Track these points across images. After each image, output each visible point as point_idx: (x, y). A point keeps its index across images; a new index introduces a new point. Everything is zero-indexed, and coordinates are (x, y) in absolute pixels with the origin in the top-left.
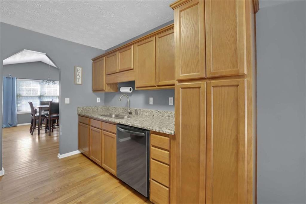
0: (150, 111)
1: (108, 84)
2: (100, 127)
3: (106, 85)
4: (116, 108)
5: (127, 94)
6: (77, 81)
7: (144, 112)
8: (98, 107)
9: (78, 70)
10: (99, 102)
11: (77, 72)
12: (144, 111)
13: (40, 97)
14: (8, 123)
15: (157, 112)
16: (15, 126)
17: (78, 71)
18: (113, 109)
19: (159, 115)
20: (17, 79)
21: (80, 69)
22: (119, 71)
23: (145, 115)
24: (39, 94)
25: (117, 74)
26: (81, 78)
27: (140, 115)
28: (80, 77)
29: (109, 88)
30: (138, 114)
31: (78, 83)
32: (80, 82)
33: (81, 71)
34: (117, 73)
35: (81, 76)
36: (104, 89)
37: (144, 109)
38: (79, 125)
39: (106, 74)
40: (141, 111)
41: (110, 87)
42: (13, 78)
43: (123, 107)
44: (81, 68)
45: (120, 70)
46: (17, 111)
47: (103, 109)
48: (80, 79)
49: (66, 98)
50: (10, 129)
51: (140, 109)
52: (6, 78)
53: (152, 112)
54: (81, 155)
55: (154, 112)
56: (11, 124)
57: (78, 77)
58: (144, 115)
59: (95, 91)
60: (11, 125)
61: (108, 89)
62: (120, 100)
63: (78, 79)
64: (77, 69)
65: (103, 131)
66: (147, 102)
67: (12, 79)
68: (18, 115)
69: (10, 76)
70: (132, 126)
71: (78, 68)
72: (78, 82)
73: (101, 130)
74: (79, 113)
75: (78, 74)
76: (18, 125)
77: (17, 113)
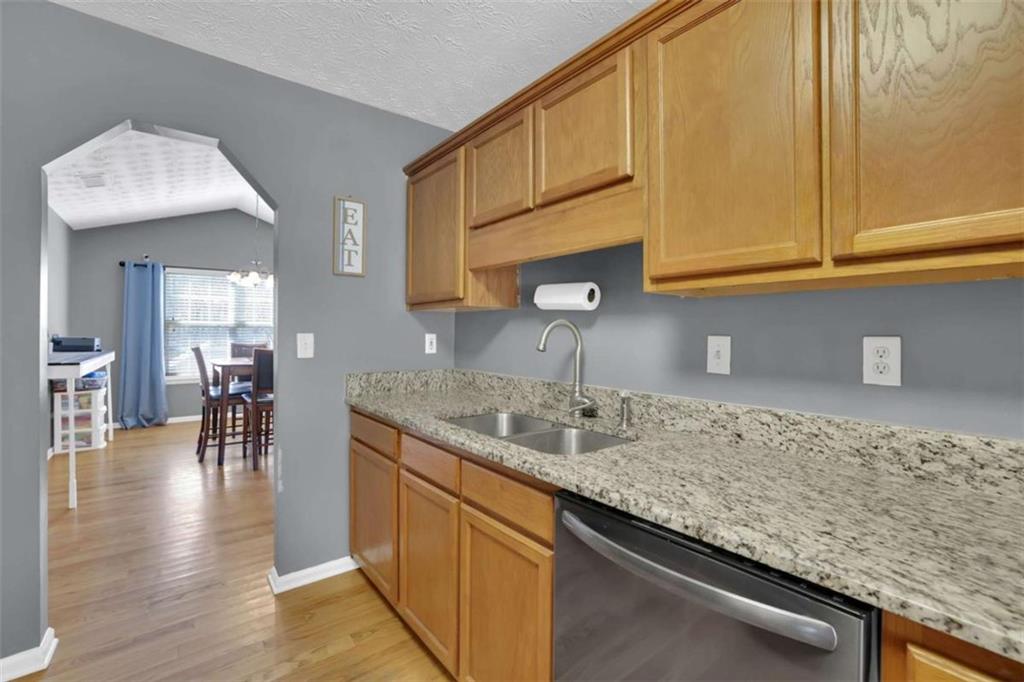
0: (717, 411)
1: (476, 272)
3: (470, 274)
4: (510, 380)
5: (575, 317)
6: (346, 262)
7: (673, 414)
8: (428, 373)
9: (350, 212)
10: (434, 351)
11: (345, 221)
12: (673, 407)
13: (234, 331)
14: (140, 413)
15: (767, 418)
16: (160, 425)
17: (349, 219)
18: (495, 384)
19: (779, 439)
20: (167, 269)
21: (356, 211)
22: (539, 201)
23: (680, 427)
24: (230, 321)
25: (530, 215)
26: (359, 249)
27: (649, 425)
28: (355, 244)
29: (482, 288)
30: (635, 420)
31: (347, 269)
32: (357, 267)
33: (359, 216)
34: (529, 210)
35: (359, 241)
36: (461, 297)
37: (672, 399)
38: (353, 452)
39: (472, 224)
40: (650, 405)
41: (488, 287)
42: (153, 266)
43: (547, 381)
44: (359, 207)
45: (545, 192)
46: (167, 374)
47: (450, 383)
48: (356, 252)
49: (299, 336)
50: (144, 433)
51: (649, 397)
52: (135, 265)
53: (728, 414)
54: (362, 581)
55: (744, 419)
56: (151, 416)
57: (349, 242)
58: (669, 428)
59: (415, 304)
60: (149, 420)
61: (476, 295)
62: (541, 347)
63: (350, 252)
64: (345, 210)
65: (465, 507)
67: (150, 267)
68: (168, 387)
69: (148, 260)
71: (348, 204)
72: (349, 264)
73: (454, 499)
74: (354, 401)
75: (350, 232)
76: (171, 420)
77: (166, 380)
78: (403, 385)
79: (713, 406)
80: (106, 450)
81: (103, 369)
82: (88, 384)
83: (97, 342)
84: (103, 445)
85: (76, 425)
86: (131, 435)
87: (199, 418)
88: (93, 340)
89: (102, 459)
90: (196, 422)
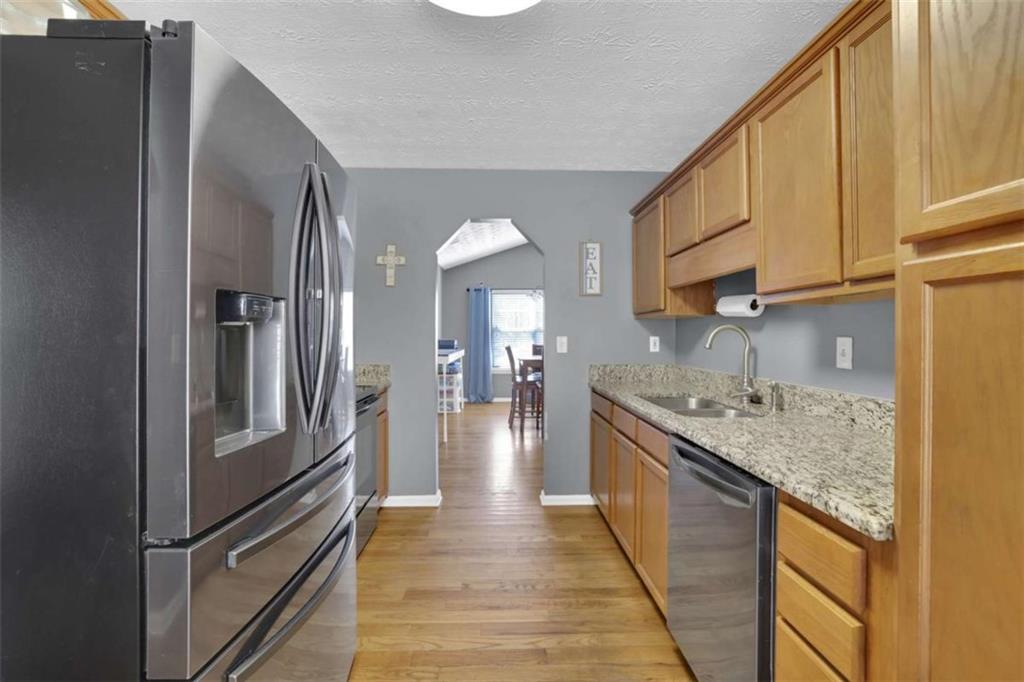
0: (839, 399)
1: (675, 290)
2: (633, 437)
3: (668, 291)
4: (708, 374)
5: (739, 322)
6: (588, 286)
7: (810, 401)
8: (652, 367)
9: (591, 251)
10: (657, 350)
11: (587, 258)
12: (810, 396)
14: (478, 393)
15: (871, 406)
16: (489, 402)
17: (590, 256)
18: (699, 377)
19: (879, 423)
20: (493, 291)
21: (594, 249)
22: (702, 237)
23: (815, 413)
25: (697, 247)
26: (598, 276)
27: (795, 410)
28: (595, 272)
29: (679, 301)
30: (786, 407)
31: (590, 291)
32: (596, 289)
33: (597, 253)
34: (696, 244)
35: (598, 270)
36: (662, 308)
37: (810, 389)
38: (592, 420)
39: (667, 254)
40: (795, 394)
41: (685, 300)
42: (485, 290)
43: (730, 374)
44: (597, 246)
46: (493, 366)
47: (669, 376)
48: (595, 278)
49: (558, 338)
50: (480, 407)
51: (795, 387)
52: (475, 290)
53: (846, 402)
54: (596, 512)
55: (856, 406)
56: (484, 396)
57: (591, 272)
58: (808, 413)
59: (639, 314)
60: (483, 399)
61: (675, 307)
62: (707, 346)
63: (591, 279)
64: (587, 249)
65: (639, 451)
66: (825, 359)
67: (483, 291)
68: (494, 375)
69: (482, 286)
70: (712, 450)
71: (589, 245)
72: (591, 287)
73: (635, 447)
74: (593, 384)
75: (591, 265)
76: (496, 400)
77: (493, 370)
78: (632, 375)
79: (836, 396)
80: (461, 413)
81: (458, 360)
82: (452, 369)
83: (456, 343)
84: (459, 411)
85: (448, 397)
86: (473, 407)
87: (510, 400)
88: (453, 342)
89: (458, 419)
90: (507, 403)
